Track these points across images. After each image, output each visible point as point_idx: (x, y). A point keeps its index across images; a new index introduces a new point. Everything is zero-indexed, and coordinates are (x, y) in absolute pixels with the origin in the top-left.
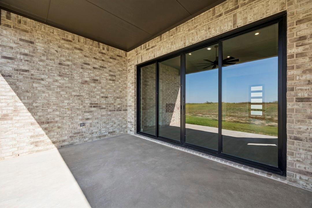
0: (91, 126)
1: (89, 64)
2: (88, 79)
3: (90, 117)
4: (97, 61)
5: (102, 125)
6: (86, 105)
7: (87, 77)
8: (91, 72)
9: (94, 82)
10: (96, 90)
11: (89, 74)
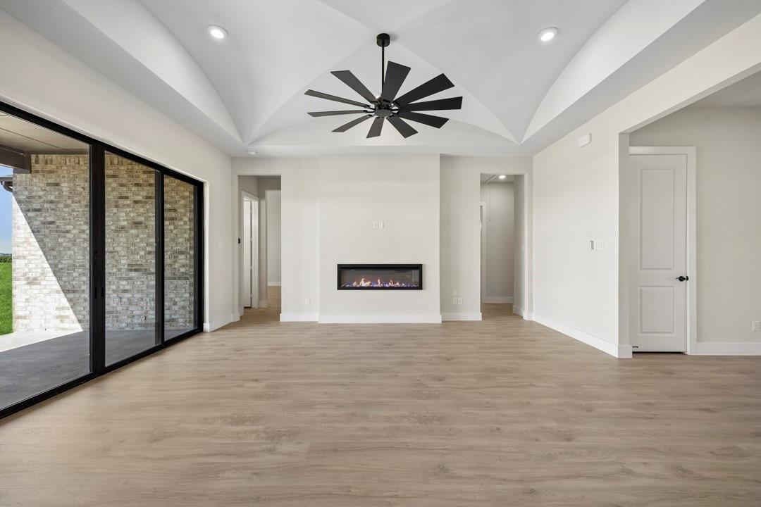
0: (130, 304)
1: (127, 198)
2: (125, 223)
3: (128, 287)
4: (140, 188)
5: (149, 304)
6: (122, 267)
7: (124, 220)
8: (131, 210)
9: (136, 228)
10: (138, 240)
11: (127, 214)
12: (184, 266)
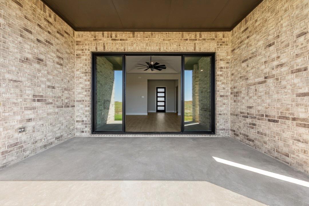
0: (34, 132)
1: (30, 32)
2: (30, 56)
3: (32, 116)
4: (41, 30)
5: (48, 128)
6: (27, 97)
7: (29, 53)
8: (35, 45)
9: (39, 63)
10: (40, 74)
11: (32, 48)
12: (67, 98)
